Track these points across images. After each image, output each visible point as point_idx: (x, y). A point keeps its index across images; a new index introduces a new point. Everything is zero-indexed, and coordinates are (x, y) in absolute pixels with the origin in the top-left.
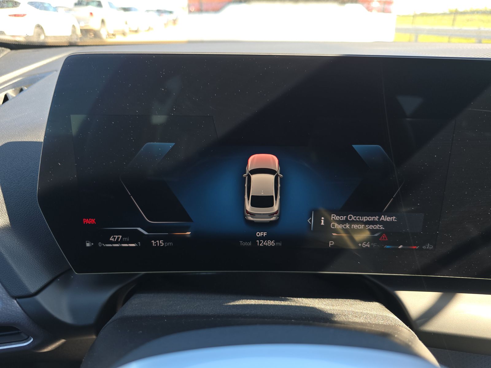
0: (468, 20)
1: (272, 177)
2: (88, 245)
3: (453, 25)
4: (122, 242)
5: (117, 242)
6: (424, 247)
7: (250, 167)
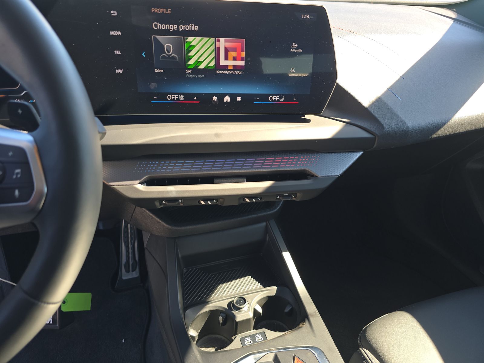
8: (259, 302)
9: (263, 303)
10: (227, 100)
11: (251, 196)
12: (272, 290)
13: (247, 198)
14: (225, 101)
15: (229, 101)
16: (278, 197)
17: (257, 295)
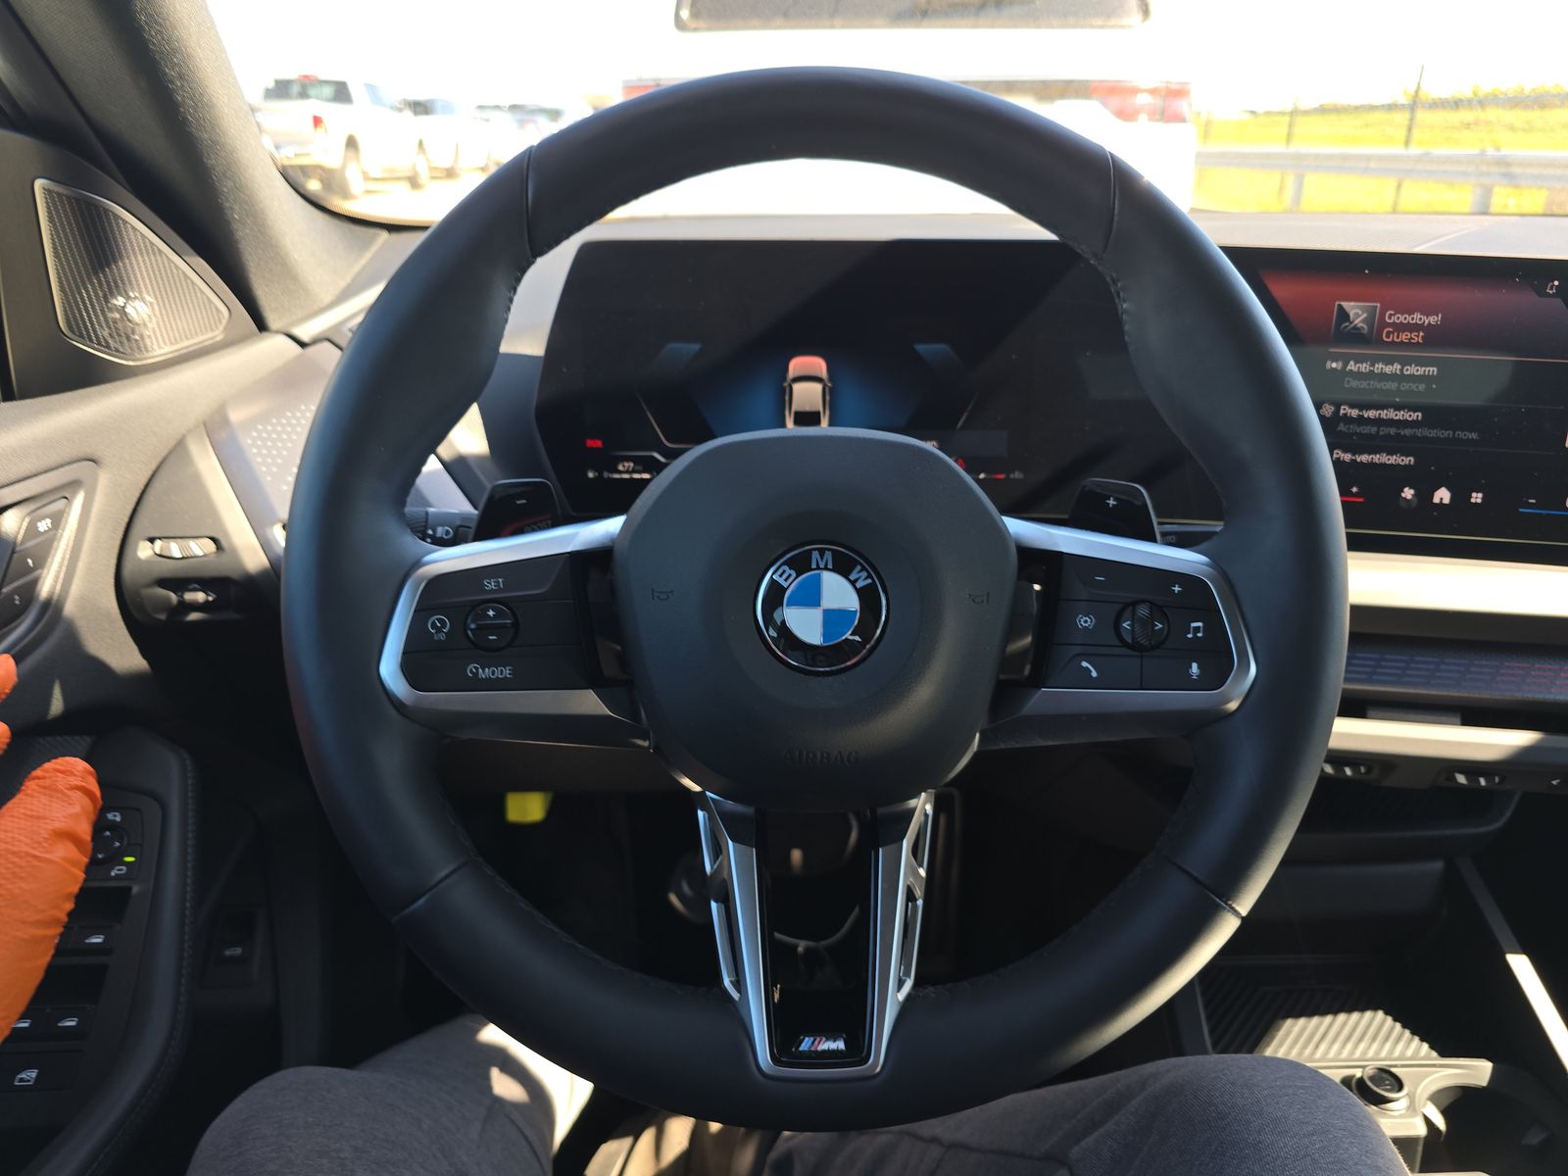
0: (1468, 126)
1: (818, 387)
2: (591, 475)
3: (1407, 143)
4: (634, 471)
5: (627, 472)
6: (1012, 476)
7: (792, 372)
8: (1435, 1098)
9: (1446, 1102)
10: (1442, 499)
11: (1473, 768)
12: (1478, 1071)
13: (1461, 773)
14: (1436, 500)
15: (1446, 501)
16: (1554, 782)
17: (1432, 1073)
